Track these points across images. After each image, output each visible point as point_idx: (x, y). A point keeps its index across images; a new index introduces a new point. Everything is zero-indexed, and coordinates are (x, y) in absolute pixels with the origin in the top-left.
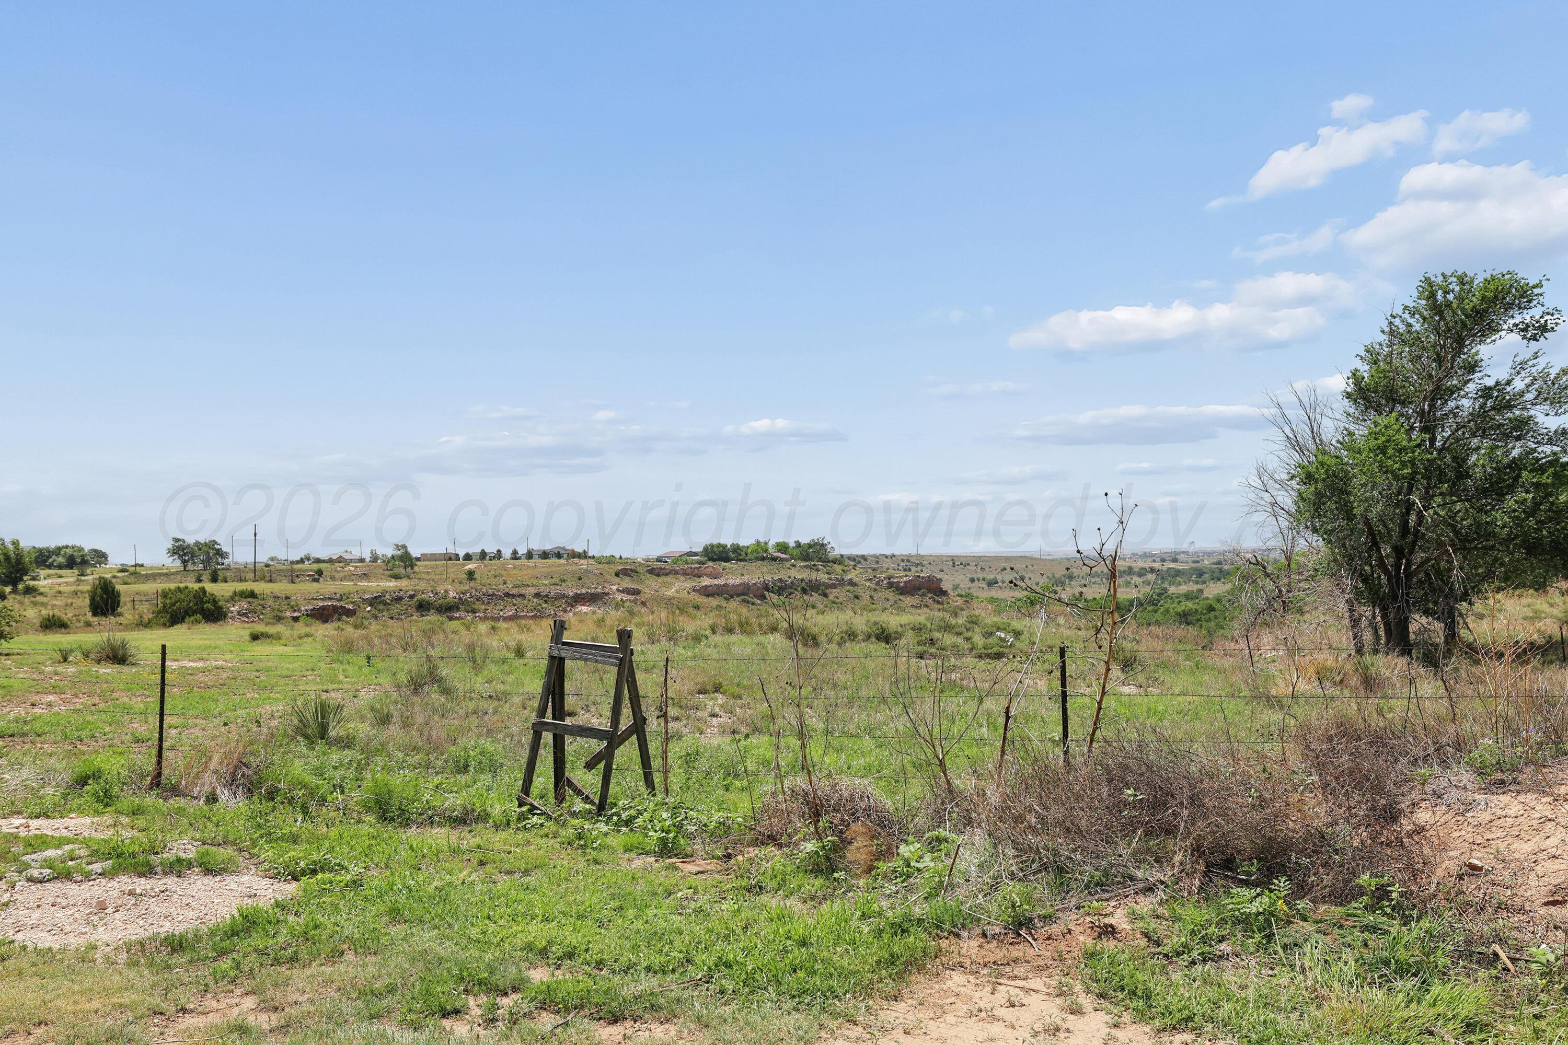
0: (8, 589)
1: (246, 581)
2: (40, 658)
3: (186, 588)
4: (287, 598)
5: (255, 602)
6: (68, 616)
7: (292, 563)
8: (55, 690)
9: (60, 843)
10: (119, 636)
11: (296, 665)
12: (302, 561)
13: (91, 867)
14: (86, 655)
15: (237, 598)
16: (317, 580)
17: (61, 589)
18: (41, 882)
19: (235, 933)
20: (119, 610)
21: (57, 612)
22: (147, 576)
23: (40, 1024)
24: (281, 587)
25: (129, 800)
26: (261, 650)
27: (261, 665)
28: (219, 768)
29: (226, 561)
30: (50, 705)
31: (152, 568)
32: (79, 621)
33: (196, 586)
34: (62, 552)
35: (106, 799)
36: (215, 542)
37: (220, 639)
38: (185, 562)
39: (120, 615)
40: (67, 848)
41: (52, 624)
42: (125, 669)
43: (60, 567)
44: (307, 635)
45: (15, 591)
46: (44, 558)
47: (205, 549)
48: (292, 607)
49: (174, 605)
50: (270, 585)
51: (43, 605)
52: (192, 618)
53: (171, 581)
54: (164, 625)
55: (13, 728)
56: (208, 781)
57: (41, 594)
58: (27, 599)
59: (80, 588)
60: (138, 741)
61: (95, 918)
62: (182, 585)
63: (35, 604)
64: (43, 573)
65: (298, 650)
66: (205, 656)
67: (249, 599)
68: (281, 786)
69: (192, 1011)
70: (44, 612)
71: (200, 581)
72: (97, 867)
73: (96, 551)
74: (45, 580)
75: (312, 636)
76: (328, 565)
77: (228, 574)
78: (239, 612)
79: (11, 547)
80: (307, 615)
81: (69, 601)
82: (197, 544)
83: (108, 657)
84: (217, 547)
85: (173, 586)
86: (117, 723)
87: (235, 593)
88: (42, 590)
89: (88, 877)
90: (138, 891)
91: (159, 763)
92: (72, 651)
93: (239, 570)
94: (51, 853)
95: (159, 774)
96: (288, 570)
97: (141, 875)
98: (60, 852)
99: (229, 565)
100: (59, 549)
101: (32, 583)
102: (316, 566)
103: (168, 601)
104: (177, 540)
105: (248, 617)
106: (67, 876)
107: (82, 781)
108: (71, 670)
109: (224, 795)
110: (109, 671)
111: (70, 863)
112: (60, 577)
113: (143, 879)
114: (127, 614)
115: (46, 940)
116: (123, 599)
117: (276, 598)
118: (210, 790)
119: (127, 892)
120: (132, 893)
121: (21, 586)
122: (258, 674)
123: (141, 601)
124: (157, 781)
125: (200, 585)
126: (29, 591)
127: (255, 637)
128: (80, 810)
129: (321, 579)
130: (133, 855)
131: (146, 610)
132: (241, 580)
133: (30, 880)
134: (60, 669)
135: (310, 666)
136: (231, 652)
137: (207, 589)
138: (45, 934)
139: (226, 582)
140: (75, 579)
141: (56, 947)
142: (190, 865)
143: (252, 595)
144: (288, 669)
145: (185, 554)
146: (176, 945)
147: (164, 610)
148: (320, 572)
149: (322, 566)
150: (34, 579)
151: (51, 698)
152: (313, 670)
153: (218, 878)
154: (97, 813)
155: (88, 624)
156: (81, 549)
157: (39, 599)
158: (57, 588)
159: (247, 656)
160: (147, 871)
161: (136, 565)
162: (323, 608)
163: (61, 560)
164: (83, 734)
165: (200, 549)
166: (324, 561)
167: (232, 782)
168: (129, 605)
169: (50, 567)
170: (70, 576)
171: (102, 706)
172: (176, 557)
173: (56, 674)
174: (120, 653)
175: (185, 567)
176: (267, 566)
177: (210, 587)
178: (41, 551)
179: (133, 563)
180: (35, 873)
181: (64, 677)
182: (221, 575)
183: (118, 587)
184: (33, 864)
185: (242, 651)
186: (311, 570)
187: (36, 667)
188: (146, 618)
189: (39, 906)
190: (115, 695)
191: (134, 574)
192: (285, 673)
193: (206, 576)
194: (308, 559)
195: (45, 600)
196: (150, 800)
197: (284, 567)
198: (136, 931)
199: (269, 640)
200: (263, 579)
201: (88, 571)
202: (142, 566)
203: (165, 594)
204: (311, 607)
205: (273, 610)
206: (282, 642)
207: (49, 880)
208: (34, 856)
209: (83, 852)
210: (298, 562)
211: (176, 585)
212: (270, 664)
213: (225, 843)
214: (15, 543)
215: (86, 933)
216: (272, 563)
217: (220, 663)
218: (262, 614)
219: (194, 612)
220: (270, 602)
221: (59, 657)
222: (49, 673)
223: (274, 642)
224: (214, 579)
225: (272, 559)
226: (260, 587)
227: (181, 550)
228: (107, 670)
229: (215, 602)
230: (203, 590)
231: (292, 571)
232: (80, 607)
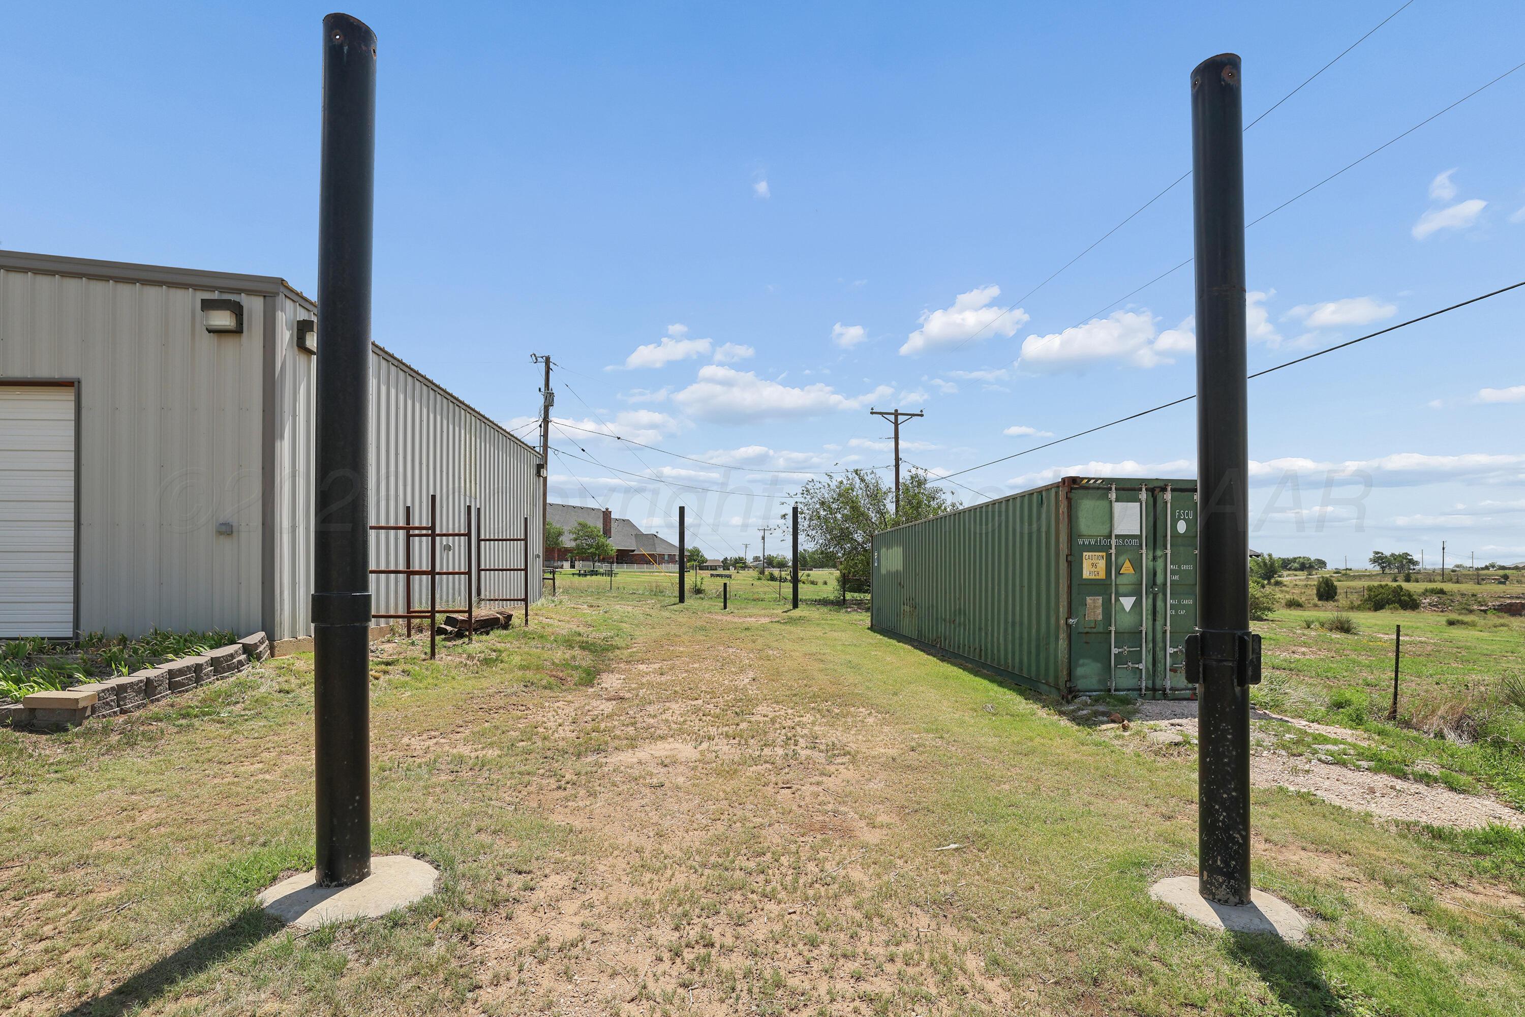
0: (1266, 582)
1: (1434, 581)
2: (1294, 625)
3: (1387, 585)
4: (1473, 595)
5: (1444, 597)
6: (1302, 599)
7: (1477, 569)
8: (1305, 645)
9: (1335, 742)
10: (1345, 615)
11: (1495, 647)
12: (1487, 568)
13: (1360, 763)
14: (1322, 625)
15: (1428, 594)
16: (1504, 583)
17: (1297, 583)
18: (1327, 763)
19: (1487, 842)
20: (1336, 597)
21: (1296, 598)
22: (1354, 576)
23: (1346, 853)
24: (1468, 587)
25: (1374, 724)
26: (1457, 633)
27: (1461, 644)
28: (1445, 715)
29: (1417, 567)
30: (1304, 654)
31: (1358, 571)
32: (1309, 603)
33: (1395, 584)
34: (1297, 561)
35: (1357, 720)
36: (1407, 554)
37: (1420, 622)
38: (1383, 568)
39: (1336, 601)
40: (1342, 746)
41: (1293, 604)
42: (1350, 636)
43: (1296, 570)
44: (1502, 625)
45: (1269, 583)
46: (1286, 564)
47: (1399, 559)
48: (1479, 602)
49: (1377, 596)
50: (1457, 585)
51: (1287, 592)
52: (1391, 606)
53: (1373, 580)
54: (1369, 609)
55: (1285, 665)
56: (1435, 723)
57: (1285, 586)
58: (1277, 589)
59: (1309, 583)
60: (1368, 685)
61: (1369, 797)
62: (1383, 583)
63: (1282, 591)
64: (1285, 573)
65: (1494, 636)
66: (1410, 633)
67: (1439, 595)
68: (1508, 739)
69: (1462, 887)
70: (1288, 596)
71: (1396, 581)
72: (1364, 764)
73: (1318, 560)
74: (1287, 577)
75: (1507, 626)
76: (1514, 571)
77: (1419, 576)
78: (1430, 604)
79: (1267, 557)
80: (1495, 609)
81: (1303, 591)
82: (1393, 555)
83: (1337, 627)
84: (1409, 557)
85: (1376, 584)
86: (1351, 671)
87: (1426, 590)
88: (1285, 583)
89: (1358, 768)
90: (1398, 788)
91: (1395, 703)
92: (1313, 622)
93: (1428, 574)
94: (1330, 747)
95: (1395, 711)
96: (1473, 575)
97: (1398, 777)
98: (1337, 748)
99: (1419, 570)
100: (1295, 559)
101: (1279, 579)
102: (1501, 572)
103: (1372, 594)
104: (1377, 553)
105: (1438, 608)
106: (1344, 764)
107: (1339, 705)
108: (1313, 633)
109: (1451, 736)
110: (1338, 636)
111: (1344, 756)
112: (1296, 576)
113: (1399, 780)
114: (1342, 600)
115: (1337, 802)
116: (1338, 591)
117: (1463, 595)
118: (1438, 729)
119: (1389, 786)
120: (1392, 787)
121: (1272, 581)
122: (1459, 650)
123: (1352, 592)
124: (1393, 716)
125: (1397, 583)
126: (1278, 583)
127: (1451, 623)
128: (1339, 722)
129: (1507, 582)
130: (1390, 763)
131: (1356, 599)
132: (1430, 581)
133: (1320, 760)
134: (1306, 632)
135: (1509, 649)
136: (1431, 632)
137: (1403, 586)
138: (1334, 796)
139: (1418, 582)
140: (1305, 577)
141: (1344, 807)
142: (1436, 780)
143: (1442, 592)
144: (1487, 649)
145: (1383, 563)
146: (1437, 834)
147: (1370, 599)
148: (1506, 577)
149: (1507, 572)
150: (1280, 576)
151: (1303, 649)
152: (1512, 652)
153: (1462, 796)
154: (1352, 728)
155: (1316, 606)
156: (1309, 559)
157: (1284, 588)
158: (1295, 582)
159: (1446, 636)
160: (1403, 776)
161: (1347, 569)
162: (1511, 605)
163: (1296, 565)
164: (1329, 674)
165: (1395, 559)
166: (1509, 568)
167: (1458, 727)
168: (1344, 595)
169: (1289, 570)
170: (1302, 575)
171: (1338, 658)
172: (1376, 564)
173: (1304, 635)
174: (1346, 626)
175: (1383, 571)
176: (1453, 571)
177: (1405, 585)
178: (1284, 560)
179: (1345, 568)
180: (1323, 758)
181: (1310, 638)
182: (1413, 577)
183: (1336, 583)
184: (1320, 751)
185: (1441, 632)
186: (1497, 575)
187: (1291, 630)
188: (1356, 603)
189: (1328, 778)
190: (1345, 653)
191: (1346, 574)
192: (1485, 652)
193: (1401, 577)
194: (1493, 567)
195: (1288, 589)
196: (1390, 726)
197: (1471, 573)
198: (1400, 814)
199: (1463, 626)
200: (1450, 580)
201: (1314, 573)
202: (1351, 570)
203: (1370, 589)
204: (1498, 603)
205: (1461, 604)
206: (1477, 628)
207: (1331, 764)
208: (1320, 746)
209: (1352, 752)
210: (1482, 569)
211: (1379, 583)
212: (1469, 644)
213: (1461, 771)
214: (1270, 555)
215: (1362, 804)
216: (1458, 569)
217: (1423, 639)
218: (1451, 606)
219: (1393, 602)
220: (1459, 598)
221: (1304, 625)
222: (1299, 634)
223: (1470, 628)
224: (1408, 580)
225: (1458, 566)
226: (1447, 587)
227: (1379, 559)
228: (1337, 636)
229: (1410, 595)
230: (1401, 588)
231: (1478, 575)
232: (1310, 595)
